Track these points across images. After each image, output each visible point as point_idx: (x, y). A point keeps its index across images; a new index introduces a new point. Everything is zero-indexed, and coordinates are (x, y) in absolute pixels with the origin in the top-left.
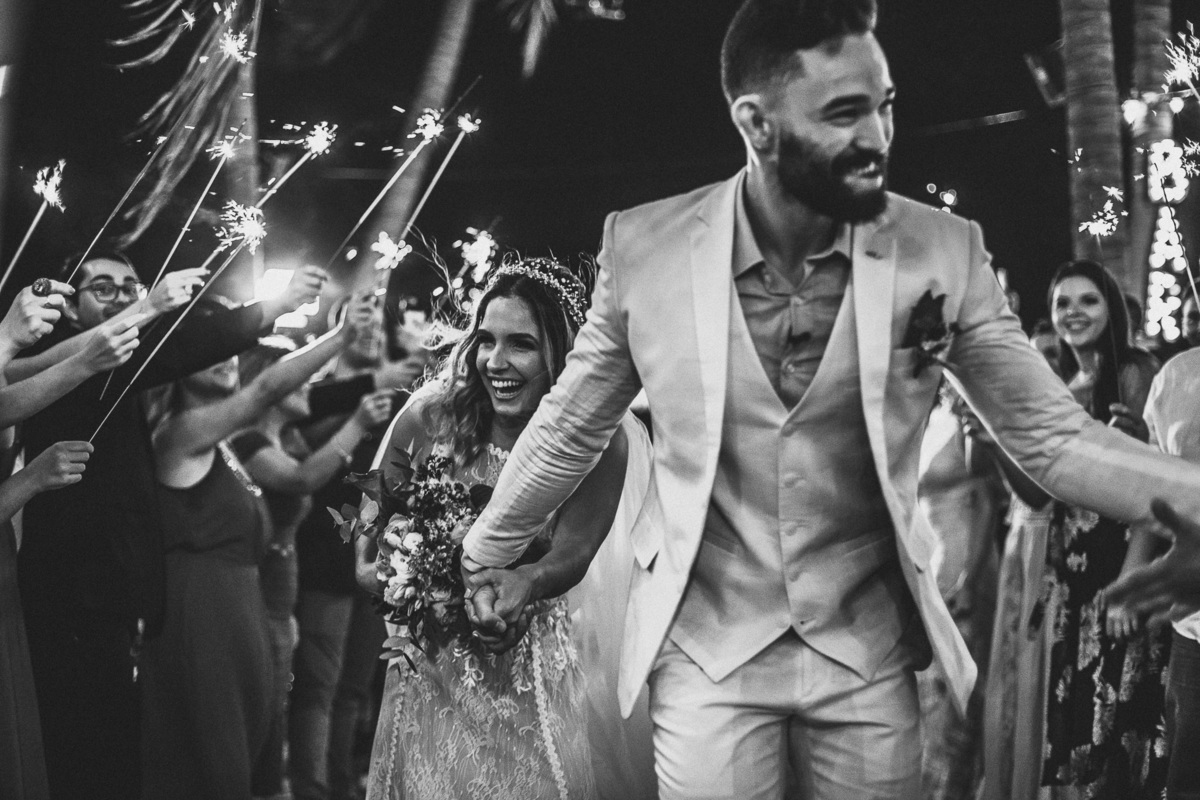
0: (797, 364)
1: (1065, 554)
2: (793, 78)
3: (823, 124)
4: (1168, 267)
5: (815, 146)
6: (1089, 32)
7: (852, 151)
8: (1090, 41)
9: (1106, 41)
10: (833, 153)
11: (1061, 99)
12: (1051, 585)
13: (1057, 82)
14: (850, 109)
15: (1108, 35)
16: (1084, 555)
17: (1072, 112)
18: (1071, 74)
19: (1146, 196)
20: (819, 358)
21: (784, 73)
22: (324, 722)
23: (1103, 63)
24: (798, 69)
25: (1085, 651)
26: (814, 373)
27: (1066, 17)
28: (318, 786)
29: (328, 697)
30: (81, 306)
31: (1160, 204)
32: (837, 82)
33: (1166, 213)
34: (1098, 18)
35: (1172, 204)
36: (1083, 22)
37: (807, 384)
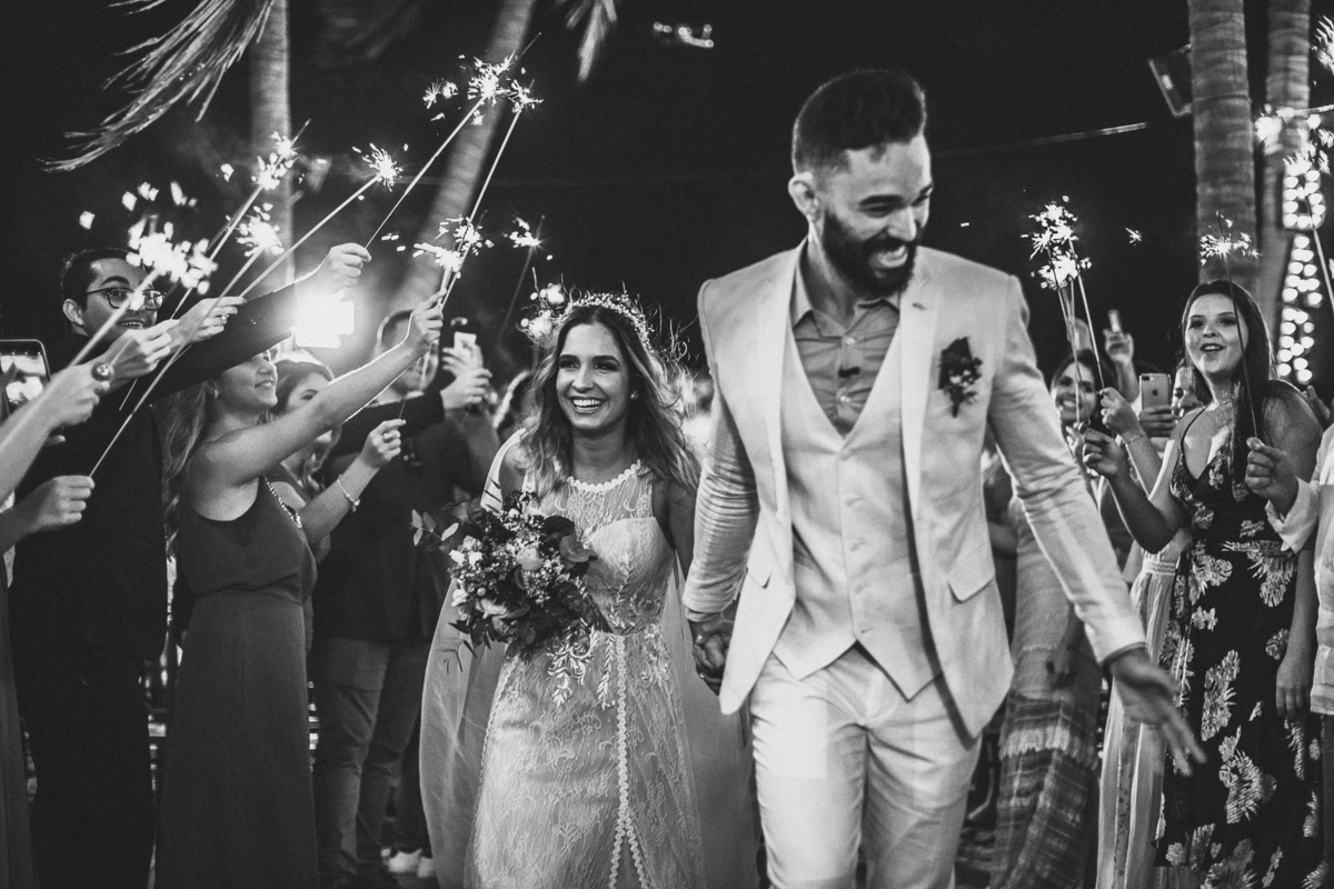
0: (851, 395)
1: (1190, 609)
2: (840, 170)
3: (860, 214)
4: (1301, 302)
5: (851, 228)
6: (1220, 34)
7: (883, 236)
8: (1221, 45)
9: (1239, 47)
10: (865, 237)
11: (1187, 109)
12: (1175, 642)
13: (1183, 92)
14: (884, 205)
15: (1242, 39)
16: (1213, 611)
17: (1199, 125)
18: (1199, 82)
19: (1279, 223)
20: (869, 390)
21: (834, 165)
22: (354, 785)
23: (1236, 70)
24: (845, 165)
25: (1211, 719)
26: (864, 402)
27: (1194, 18)
28: (345, 854)
29: (359, 756)
30: (89, 310)
31: (1296, 231)
32: (876, 182)
33: (1301, 241)
34: (1230, 19)
35: (1308, 233)
36: (1214, 23)
37: (859, 411)
